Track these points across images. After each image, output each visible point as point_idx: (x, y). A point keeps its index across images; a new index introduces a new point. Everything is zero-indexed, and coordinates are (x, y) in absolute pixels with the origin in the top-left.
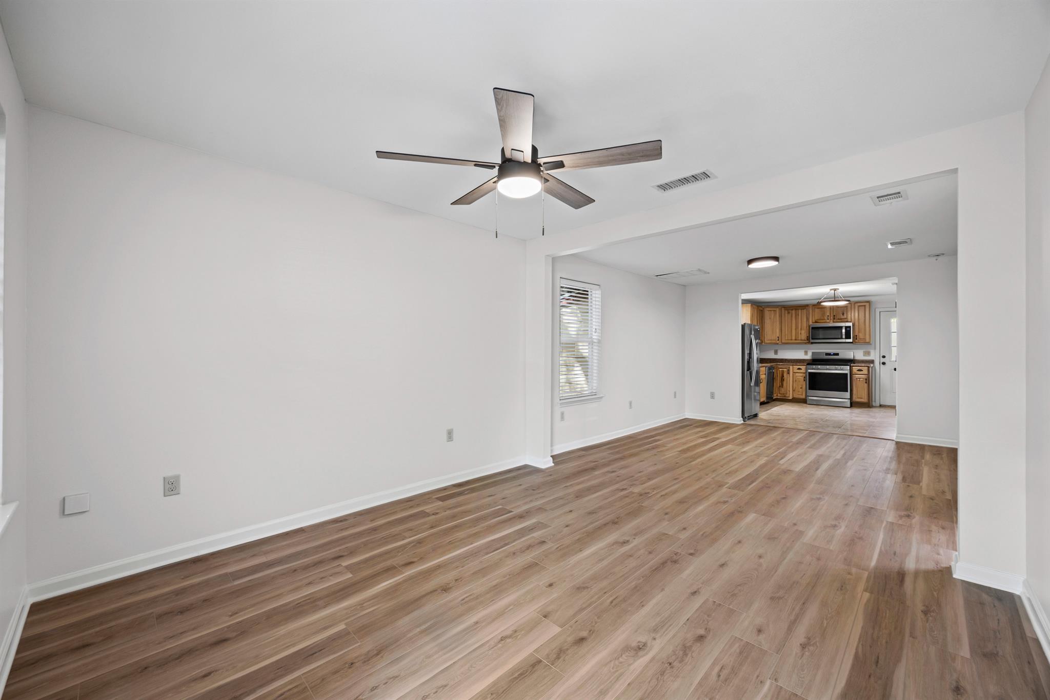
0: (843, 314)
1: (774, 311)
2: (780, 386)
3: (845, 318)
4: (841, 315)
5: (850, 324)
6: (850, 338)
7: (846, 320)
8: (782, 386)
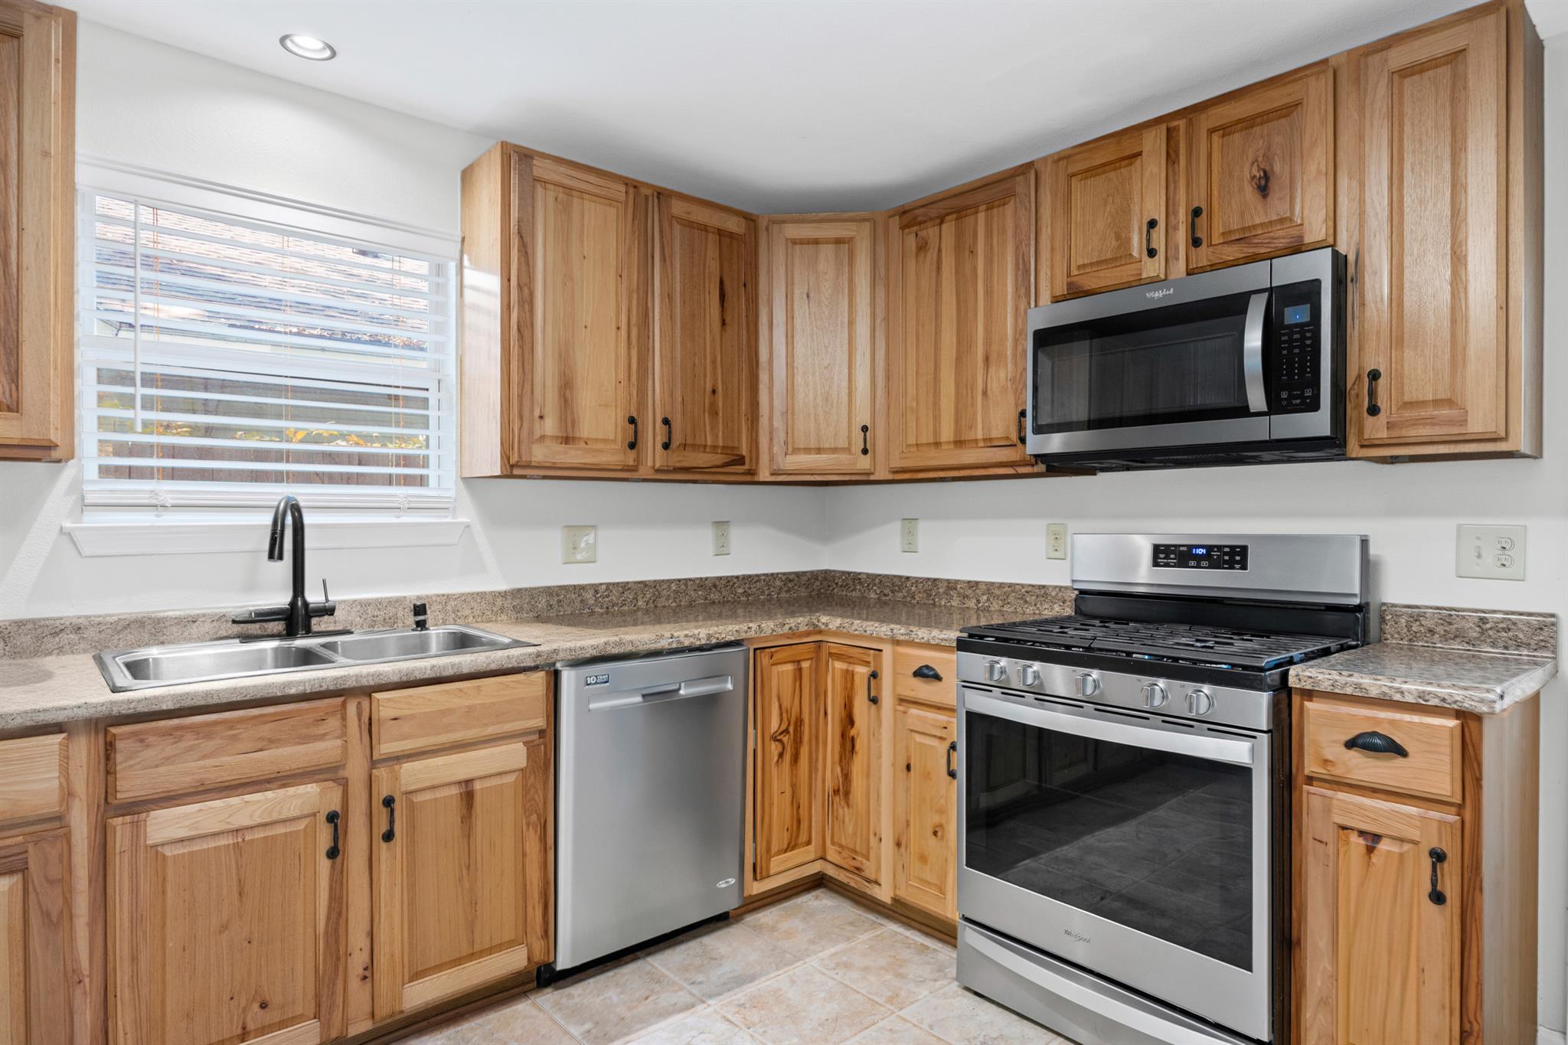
0: (1263, 187)
1: (838, 241)
2: (836, 792)
3: (1282, 220)
4: (1250, 193)
5: (1318, 267)
6: (1314, 406)
7: (1282, 237)
8: (843, 790)
